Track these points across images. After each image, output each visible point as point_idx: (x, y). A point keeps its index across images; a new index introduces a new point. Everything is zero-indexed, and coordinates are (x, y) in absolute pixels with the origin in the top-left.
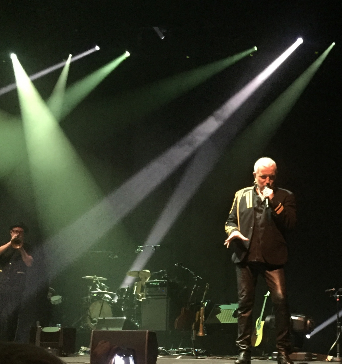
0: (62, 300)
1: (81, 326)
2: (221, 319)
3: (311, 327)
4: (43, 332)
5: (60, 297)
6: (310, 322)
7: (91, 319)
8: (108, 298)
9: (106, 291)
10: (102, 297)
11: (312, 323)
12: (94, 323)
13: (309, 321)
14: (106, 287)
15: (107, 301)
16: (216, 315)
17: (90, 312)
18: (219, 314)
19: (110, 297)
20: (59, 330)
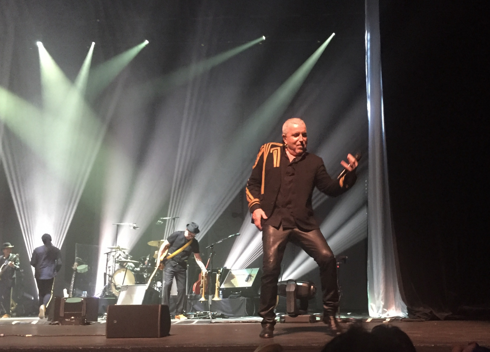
0: (88, 269)
1: (106, 293)
2: (235, 283)
3: (314, 291)
4: (67, 303)
5: (87, 266)
6: (314, 287)
7: (115, 286)
8: (131, 267)
9: (129, 260)
10: (126, 265)
11: (316, 288)
12: (119, 289)
13: (312, 287)
14: (129, 256)
15: (130, 269)
16: (231, 280)
17: (114, 280)
18: (233, 279)
19: (133, 266)
20: (82, 300)
